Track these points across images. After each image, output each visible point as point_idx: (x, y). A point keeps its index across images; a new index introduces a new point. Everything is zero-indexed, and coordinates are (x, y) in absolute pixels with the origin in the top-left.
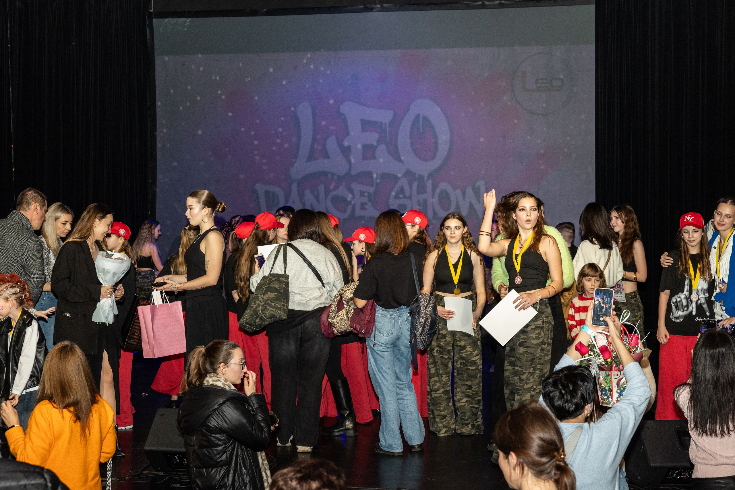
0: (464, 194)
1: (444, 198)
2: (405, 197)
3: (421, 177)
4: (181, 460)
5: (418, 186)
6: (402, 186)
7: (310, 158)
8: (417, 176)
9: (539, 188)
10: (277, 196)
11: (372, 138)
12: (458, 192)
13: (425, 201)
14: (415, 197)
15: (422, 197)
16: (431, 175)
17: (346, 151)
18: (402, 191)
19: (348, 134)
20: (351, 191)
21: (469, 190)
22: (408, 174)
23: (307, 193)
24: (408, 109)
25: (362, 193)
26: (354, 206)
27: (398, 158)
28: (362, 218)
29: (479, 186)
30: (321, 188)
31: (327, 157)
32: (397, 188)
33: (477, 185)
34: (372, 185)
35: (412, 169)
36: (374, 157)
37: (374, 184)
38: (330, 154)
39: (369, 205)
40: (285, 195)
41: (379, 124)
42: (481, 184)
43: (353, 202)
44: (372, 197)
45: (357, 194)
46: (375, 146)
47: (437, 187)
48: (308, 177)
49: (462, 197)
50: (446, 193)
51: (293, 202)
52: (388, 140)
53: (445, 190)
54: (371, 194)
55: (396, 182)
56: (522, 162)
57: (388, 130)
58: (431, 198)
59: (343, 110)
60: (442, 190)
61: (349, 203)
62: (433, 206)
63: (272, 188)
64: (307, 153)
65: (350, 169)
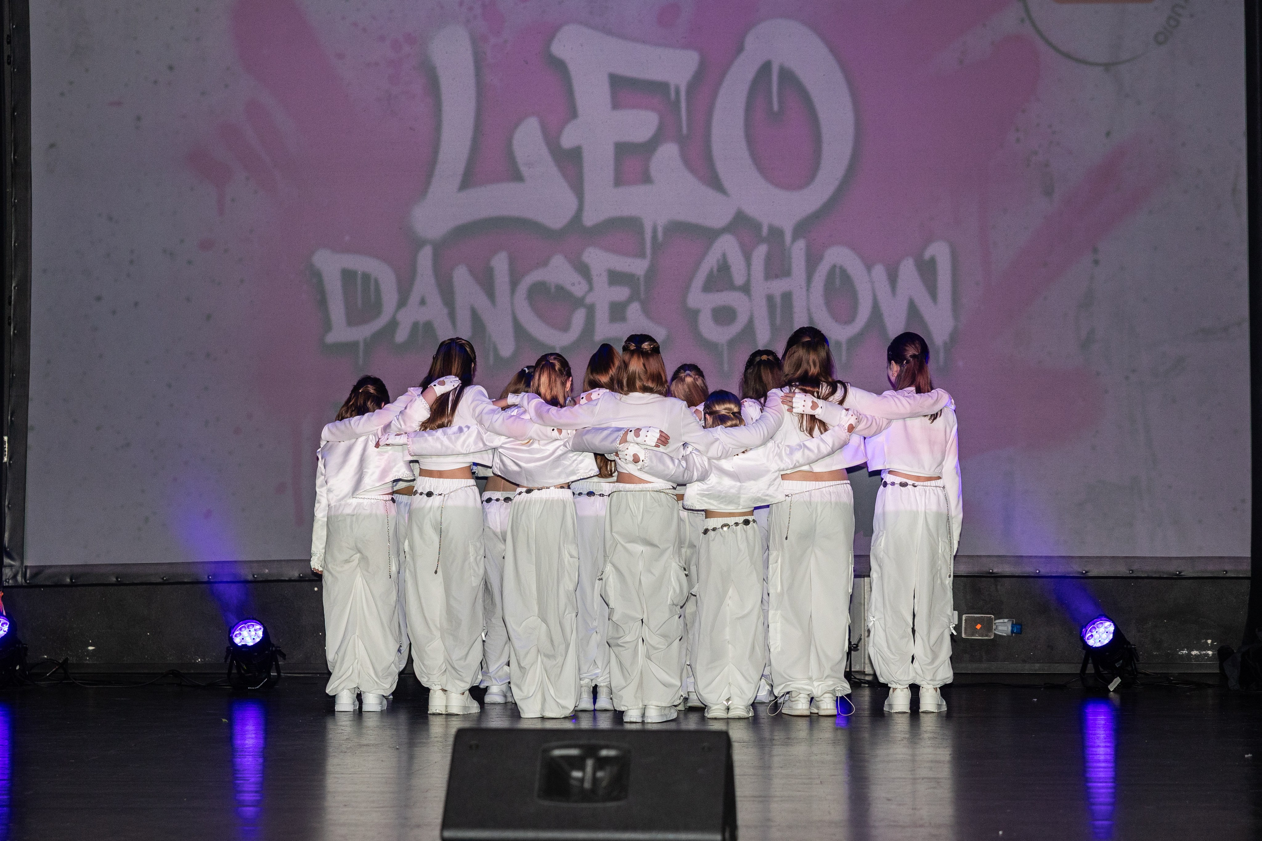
0: (893, 279)
1: (840, 290)
2: (732, 287)
3: (776, 233)
5: (769, 259)
6: (724, 256)
7: (468, 181)
8: (765, 231)
10: (376, 281)
11: (640, 124)
12: (879, 271)
13: (787, 297)
14: (761, 288)
15: (778, 287)
16: (802, 228)
17: (569, 162)
18: (724, 267)
19: (573, 113)
20: (584, 271)
21: (908, 269)
22: (741, 224)
23: (461, 276)
24: (740, 49)
25: (616, 278)
26: (591, 311)
27: (715, 182)
29: (933, 261)
30: (500, 264)
31: (518, 177)
32: (711, 261)
33: (927, 255)
34: (642, 255)
35: (751, 210)
36: (647, 179)
37: (648, 251)
38: (524, 170)
39: (634, 311)
40: (399, 282)
41: (660, 88)
42: (940, 251)
43: (588, 300)
44: (642, 288)
45: (600, 280)
46: (649, 147)
47: (821, 258)
48: (463, 232)
49: (888, 288)
50: (846, 278)
51: (423, 302)
52: (685, 130)
53: (841, 268)
54: (638, 279)
55: (708, 247)
56: (1048, 192)
57: (683, 105)
58: (804, 289)
59: (561, 48)
60: (833, 269)
61: (578, 302)
62: (809, 310)
63: (362, 264)
64: (461, 168)
65: (580, 210)
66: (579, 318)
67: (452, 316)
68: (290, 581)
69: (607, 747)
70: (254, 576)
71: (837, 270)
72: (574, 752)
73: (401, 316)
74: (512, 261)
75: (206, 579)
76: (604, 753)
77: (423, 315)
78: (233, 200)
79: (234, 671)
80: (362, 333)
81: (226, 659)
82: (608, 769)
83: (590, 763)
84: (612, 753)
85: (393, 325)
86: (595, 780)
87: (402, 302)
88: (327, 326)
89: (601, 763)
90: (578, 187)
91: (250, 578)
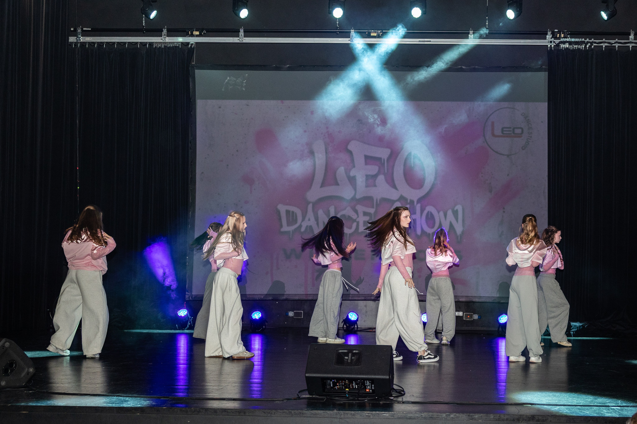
0: (445, 215)
1: (430, 219)
3: (411, 202)
4: (335, 384)
7: (323, 185)
8: (409, 201)
9: (504, 212)
10: (296, 213)
11: (373, 170)
12: (442, 213)
16: (419, 201)
17: (352, 180)
19: (354, 166)
20: (356, 212)
21: (450, 213)
22: (402, 198)
23: (320, 212)
24: (402, 148)
25: (365, 214)
26: (358, 223)
27: (394, 186)
29: (457, 210)
30: (332, 209)
31: (337, 184)
34: (372, 207)
35: (405, 195)
36: (375, 186)
37: (375, 206)
38: (339, 182)
40: (302, 214)
41: (379, 159)
42: (459, 208)
43: (357, 220)
44: (373, 217)
45: (361, 214)
46: (375, 177)
47: (425, 209)
48: (321, 200)
49: (444, 218)
50: (432, 214)
51: (309, 220)
52: (386, 172)
53: (430, 212)
54: (372, 214)
55: (393, 205)
56: (491, 191)
57: (386, 164)
58: (420, 218)
59: (350, 147)
60: (428, 212)
61: (354, 221)
62: (421, 224)
63: (292, 208)
64: (321, 181)
65: (355, 194)
66: (354, 225)
67: (318, 224)
68: (269, 300)
69: (355, 350)
70: (259, 298)
71: (430, 213)
72: (346, 351)
73: (302, 224)
74: (336, 208)
75: (245, 299)
76: (354, 351)
77: (309, 223)
78: (255, 189)
79: (253, 326)
80: (291, 229)
81: (250, 322)
82: (356, 356)
83: (350, 354)
84: (357, 351)
85: (300, 226)
86: (351, 359)
87: (303, 220)
88: (281, 226)
89: (354, 354)
90: (355, 187)
91: (258, 299)
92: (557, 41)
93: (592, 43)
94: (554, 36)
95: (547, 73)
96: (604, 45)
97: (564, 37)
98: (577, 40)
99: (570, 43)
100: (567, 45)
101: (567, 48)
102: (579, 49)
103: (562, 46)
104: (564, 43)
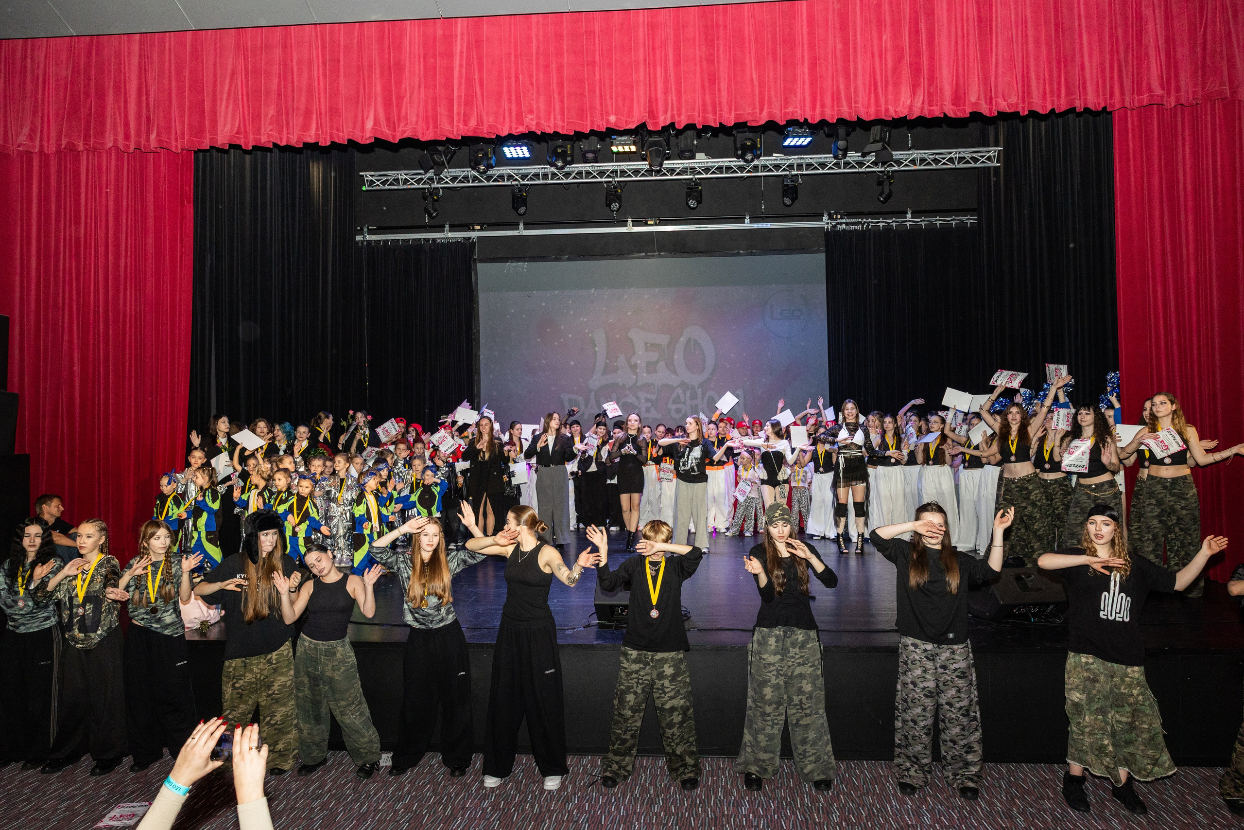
2: (680, 402)
3: (693, 387)
5: (691, 394)
7: (605, 372)
8: (690, 386)
11: (654, 356)
13: (696, 406)
15: (694, 402)
16: (700, 386)
17: (634, 367)
18: (678, 397)
19: (634, 353)
20: (638, 398)
22: (683, 384)
24: (682, 334)
25: (647, 400)
27: (675, 372)
28: (647, 418)
30: (615, 396)
31: (618, 372)
32: (674, 395)
34: (654, 393)
35: (686, 381)
36: (656, 372)
37: (657, 393)
38: (620, 370)
39: (652, 409)
40: (585, 402)
41: (659, 346)
42: (740, 392)
43: (640, 407)
46: (657, 362)
47: (706, 394)
48: (603, 388)
51: (592, 408)
52: (666, 358)
53: (712, 397)
57: (666, 351)
59: (630, 335)
64: (602, 369)
65: (636, 381)
73: (586, 412)
85: (583, 414)
90: (636, 374)
92: (834, 223)
93: (868, 223)
94: (830, 217)
95: (824, 255)
96: (881, 225)
97: (841, 218)
98: (853, 220)
99: (847, 224)
100: (844, 226)
101: (844, 230)
102: (855, 230)
103: (839, 227)
104: (841, 224)
